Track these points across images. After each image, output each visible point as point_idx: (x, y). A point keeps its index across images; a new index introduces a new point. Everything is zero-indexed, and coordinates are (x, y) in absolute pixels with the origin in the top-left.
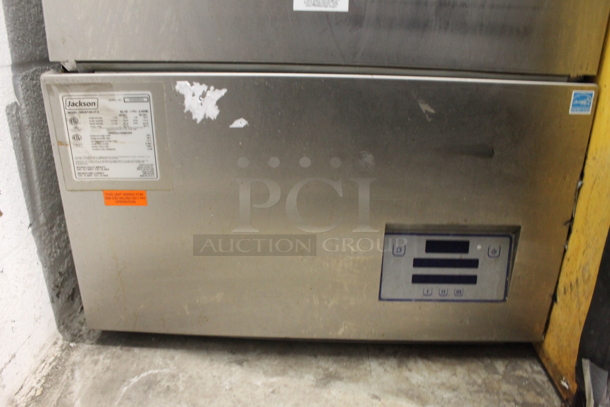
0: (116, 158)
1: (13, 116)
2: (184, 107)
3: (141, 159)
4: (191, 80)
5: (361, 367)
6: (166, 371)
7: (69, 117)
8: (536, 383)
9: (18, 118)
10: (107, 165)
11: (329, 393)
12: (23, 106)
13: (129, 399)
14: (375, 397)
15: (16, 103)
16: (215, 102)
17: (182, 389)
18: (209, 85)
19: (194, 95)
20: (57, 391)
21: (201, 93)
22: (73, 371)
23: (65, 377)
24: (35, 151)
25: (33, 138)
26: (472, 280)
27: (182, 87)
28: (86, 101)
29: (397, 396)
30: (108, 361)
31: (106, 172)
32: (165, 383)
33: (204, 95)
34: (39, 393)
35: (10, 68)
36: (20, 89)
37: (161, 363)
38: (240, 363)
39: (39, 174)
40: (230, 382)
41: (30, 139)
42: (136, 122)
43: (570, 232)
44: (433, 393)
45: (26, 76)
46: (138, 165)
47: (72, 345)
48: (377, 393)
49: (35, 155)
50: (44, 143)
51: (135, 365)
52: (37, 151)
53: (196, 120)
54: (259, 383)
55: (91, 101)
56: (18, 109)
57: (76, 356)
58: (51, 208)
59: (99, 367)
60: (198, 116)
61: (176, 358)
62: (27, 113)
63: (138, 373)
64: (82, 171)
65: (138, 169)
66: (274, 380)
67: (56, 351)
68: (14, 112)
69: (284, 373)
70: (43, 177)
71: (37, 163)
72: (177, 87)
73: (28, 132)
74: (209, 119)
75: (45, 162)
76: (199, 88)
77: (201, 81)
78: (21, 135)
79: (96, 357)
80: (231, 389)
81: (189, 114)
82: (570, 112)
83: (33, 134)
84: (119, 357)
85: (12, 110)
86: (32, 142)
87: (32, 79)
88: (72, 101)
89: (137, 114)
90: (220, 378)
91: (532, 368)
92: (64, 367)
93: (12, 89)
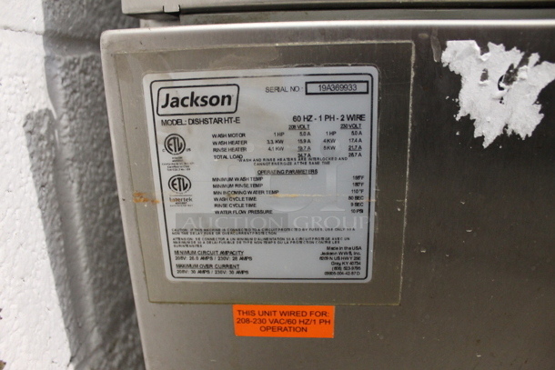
0: (273, 231)
1: (41, 138)
2: (456, 108)
3: (332, 235)
4: (484, 38)
7: (163, 133)
9: (52, 144)
10: (248, 249)
12: (64, 122)
15: (48, 112)
16: (535, 94)
18: (527, 51)
19: (485, 77)
21: (503, 72)
24: (84, 210)
25: (80, 184)
27: (457, 55)
28: (209, 92)
31: (243, 265)
33: (510, 77)
35: (40, 40)
36: (59, 86)
39: (90, 254)
41: (75, 186)
42: (328, 143)
45: (71, 62)
46: (323, 248)
49: (84, 219)
50: (101, 193)
52: (88, 210)
53: (482, 139)
55: (220, 92)
56: (53, 125)
58: (113, 313)
60: (488, 131)
62: (71, 135)
64: (187, 261)
65: (324, 257)
68: (43, 131)
70: (99, 258)
71: (88, 232)
72: (446, 57)
73: (73, 172)
74: (515, 136)
75: (103, 229)
76: (501, 58)
78: (56, 178)
81: (468, 123)
83: (82, 176)
85: (38, 125)
86: (80, 192)
87: (84, 71)
88: (173, 93)
89: (336, 125)
93: (42, 82)
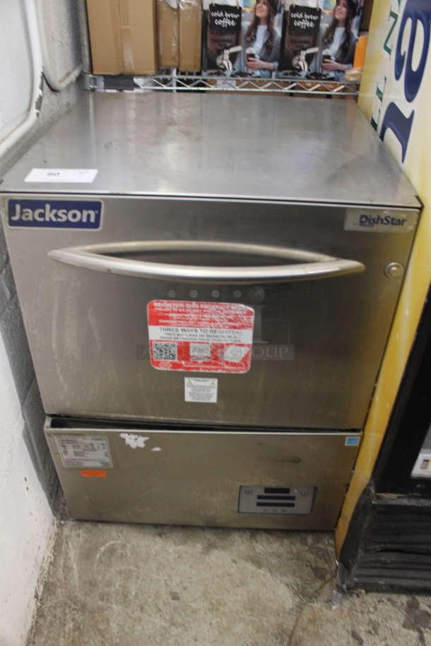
0: (88, 459)
2: (125, 443)
3: (102, 460)
5: (229, 538)
6: (119, 542)
7: (61, 445)
8: (328, 553)
10: (83, 462)
11: (209, 558)
13: (102, 562)
14: (235, 561)
16: (143, 442)
17: (129, 555)
18: (139, 435)
19: (131, 439)
20: (62, 558)
21: (135, 438)
22: (67, 543)
23: (64, 547)
26: (292, 505)
27: (124, 435)
29: (246, 561)
30: (85, 534)
32: (119, 551)
34: (52, 559)
37: (116, 536)
38: (160, 535)
40: (155, 550)
42: (99, 447)
43: (347, 490)
44: (266, 559)
47: (62, 522)
48: (236, 559)
51: (101, 538)
53: (132, 448)
54: (171, 551)
57: (66, 531)
59: (81, 540)
60: (134, 446)
61: (124, 531)
63: (104, 544)
64: (69, 463)
65: (101, 463)
66: (180, 548)
67: (55, 529)
69: (185, 543)
72: (121, 435)
74: (140, 447)
77: (134, 433)
79: (78, 532)
80: (156, 555)
81: (129, 446)
82: (346, 444)
84: (91, 532)
89: (99, 444)
90: (149, 547)
91: (328, 541)
92: (61, 540)
